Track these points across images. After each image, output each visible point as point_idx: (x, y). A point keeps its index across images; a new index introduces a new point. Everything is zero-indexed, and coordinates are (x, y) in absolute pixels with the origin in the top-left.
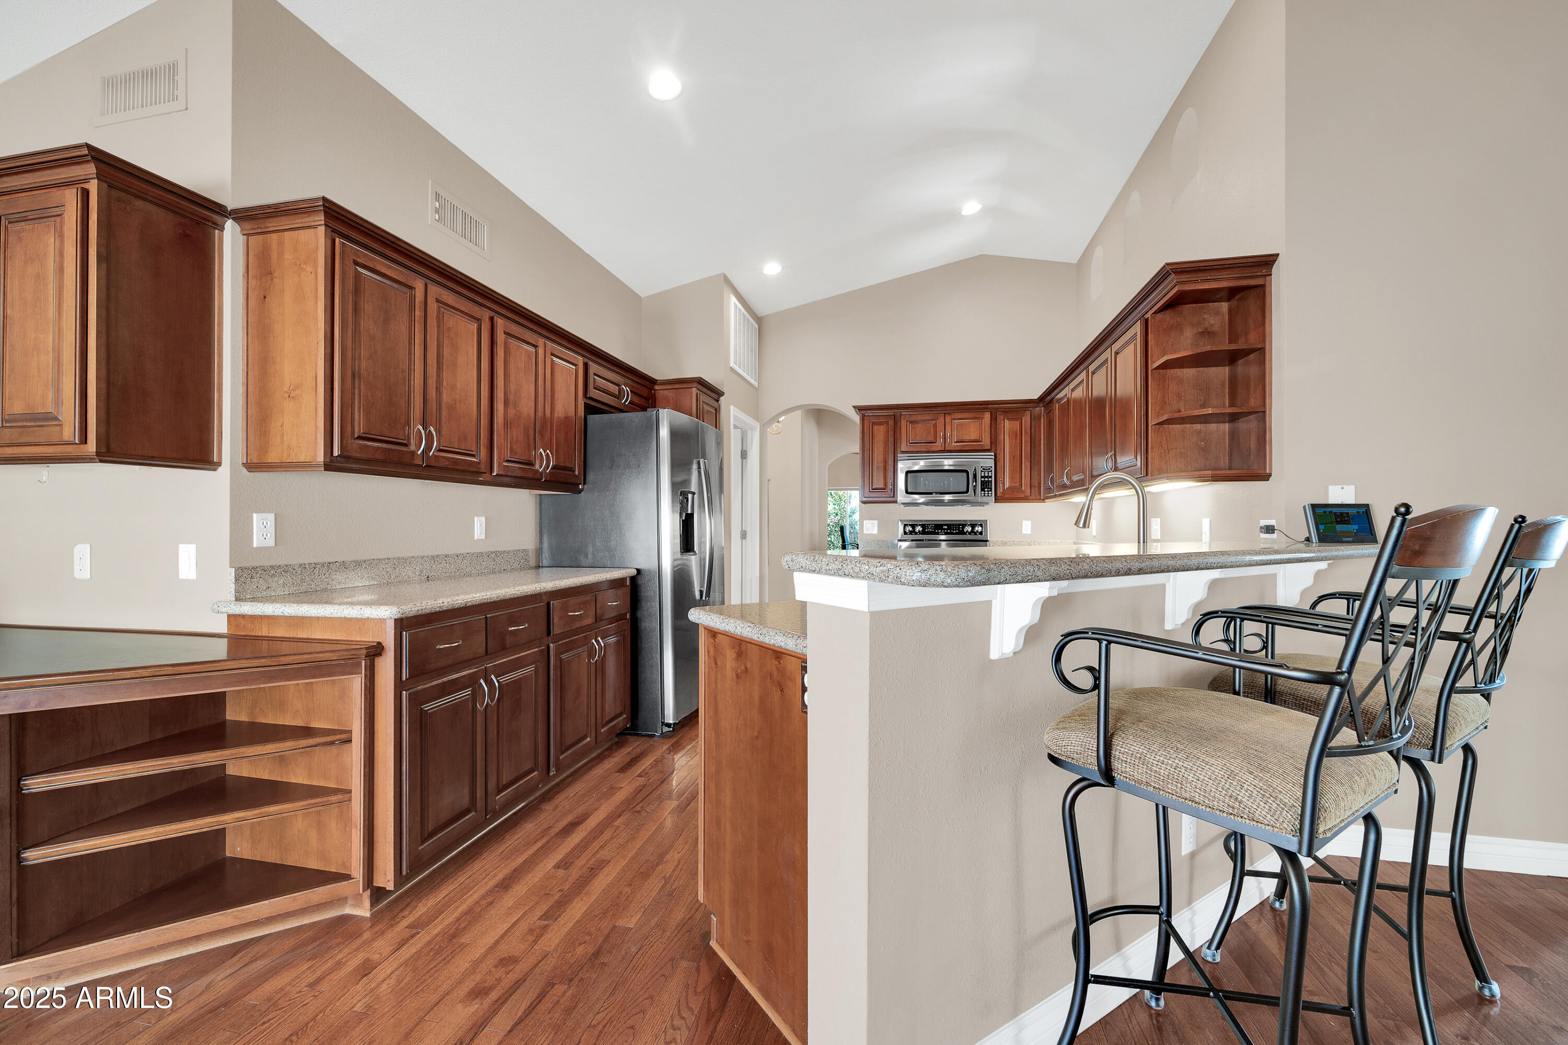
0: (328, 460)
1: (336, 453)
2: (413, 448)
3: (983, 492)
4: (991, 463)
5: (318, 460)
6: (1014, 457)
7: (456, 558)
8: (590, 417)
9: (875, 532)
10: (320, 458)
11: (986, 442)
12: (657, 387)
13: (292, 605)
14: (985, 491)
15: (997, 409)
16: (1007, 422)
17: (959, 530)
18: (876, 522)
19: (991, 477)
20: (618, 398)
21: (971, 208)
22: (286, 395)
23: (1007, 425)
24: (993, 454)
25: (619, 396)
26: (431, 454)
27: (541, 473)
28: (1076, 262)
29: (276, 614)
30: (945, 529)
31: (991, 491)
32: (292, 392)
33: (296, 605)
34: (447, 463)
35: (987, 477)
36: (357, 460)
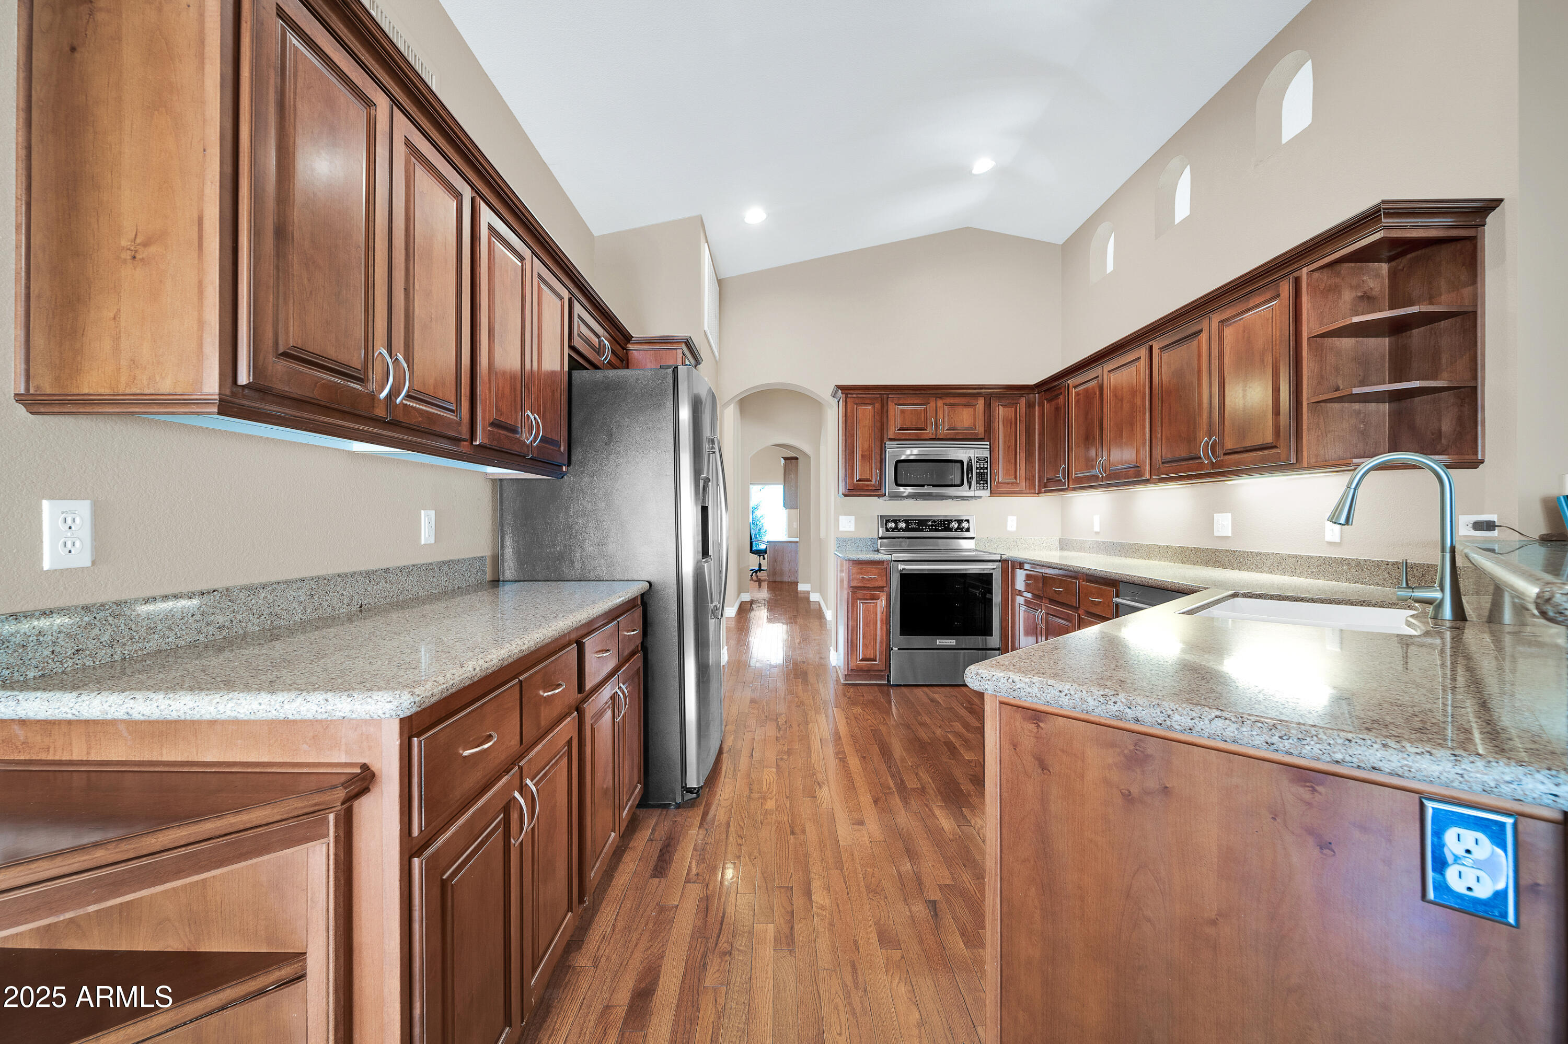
0: (228, 392)
1: (243, 379)
2: (371, 386)
3: (978, 485)
4: (986, 454)
5: (206, 390)
6: (1009, 447)
7: (399, 574)
8: (576, 373)
9: (852, 529)
10: (211, 385)
11: (980, 430)
12: (630, 347)
13: (152, 695)
14: (980, 484)
15: (991, 394)
16: (1000, 407)
17: (944, 526)
18: (853, 518)
19: (987, 468)
20: (598, 353)
21: (983, 165)
22: (127, 255)
23: (1001, 412)
24: (988, 443)
25: (599, 351)
26: (398, 401)
27: (528, 446)
28: (1061, 244)
29: (109, 717)
30: (929, 526)
31: (987, 484)
32: (141, 249)
33: (160, 696)
34: (420, 419)
35: (982, 468)
36: (283, 398)
